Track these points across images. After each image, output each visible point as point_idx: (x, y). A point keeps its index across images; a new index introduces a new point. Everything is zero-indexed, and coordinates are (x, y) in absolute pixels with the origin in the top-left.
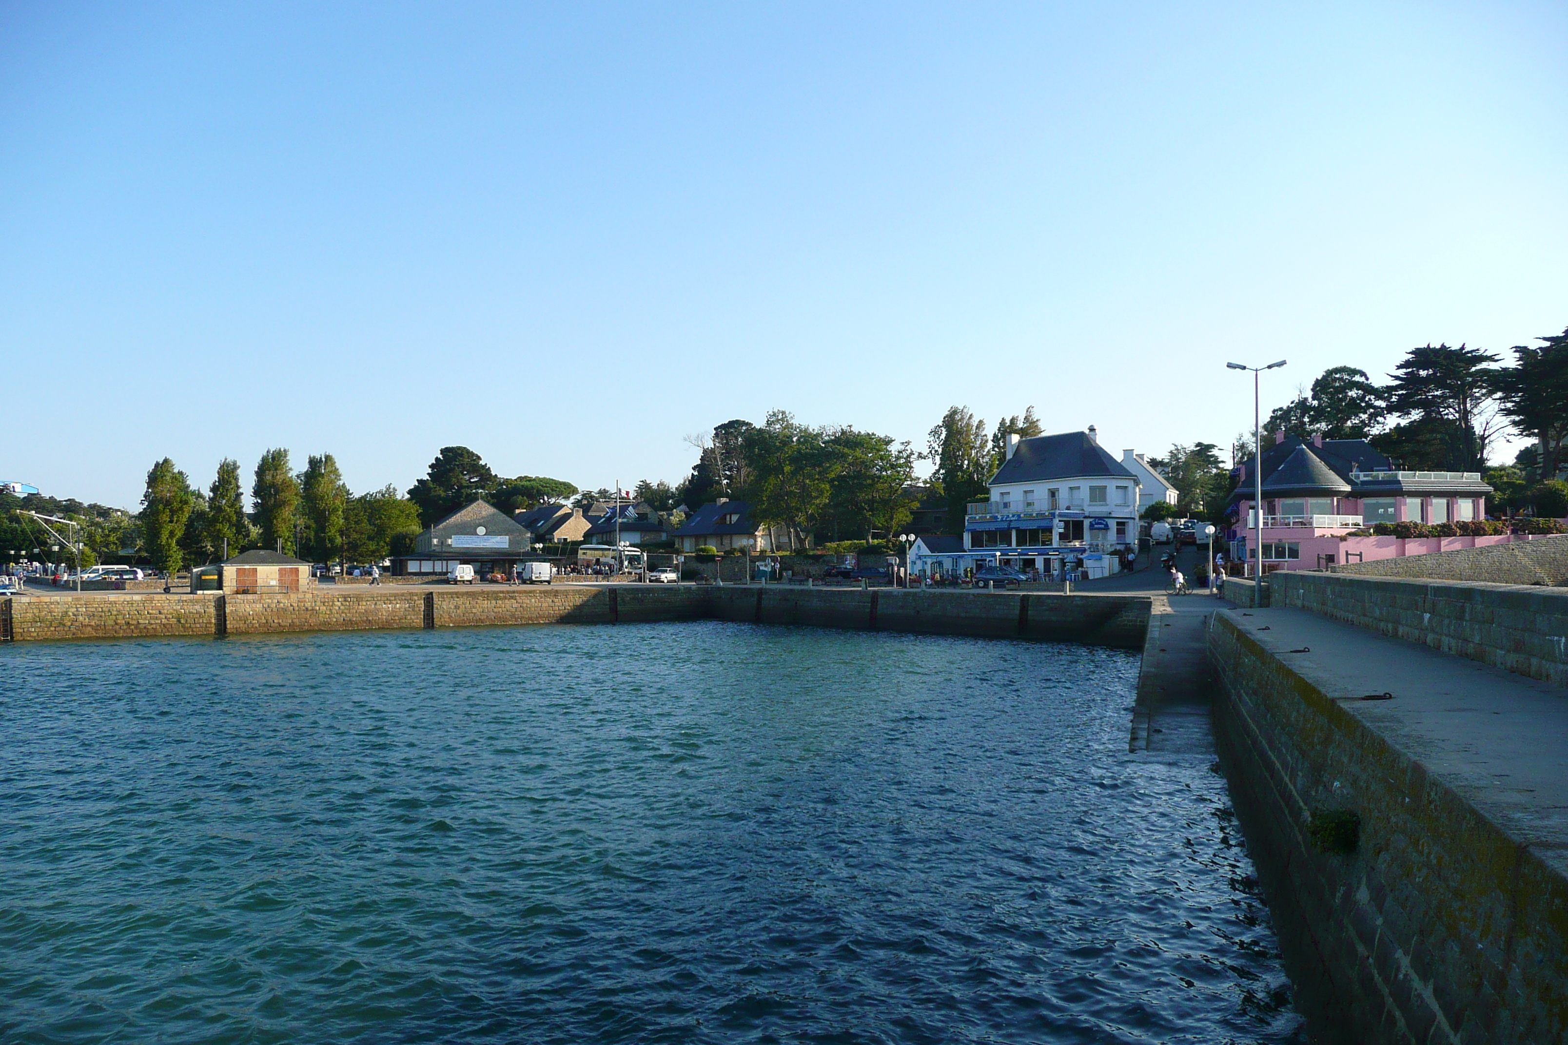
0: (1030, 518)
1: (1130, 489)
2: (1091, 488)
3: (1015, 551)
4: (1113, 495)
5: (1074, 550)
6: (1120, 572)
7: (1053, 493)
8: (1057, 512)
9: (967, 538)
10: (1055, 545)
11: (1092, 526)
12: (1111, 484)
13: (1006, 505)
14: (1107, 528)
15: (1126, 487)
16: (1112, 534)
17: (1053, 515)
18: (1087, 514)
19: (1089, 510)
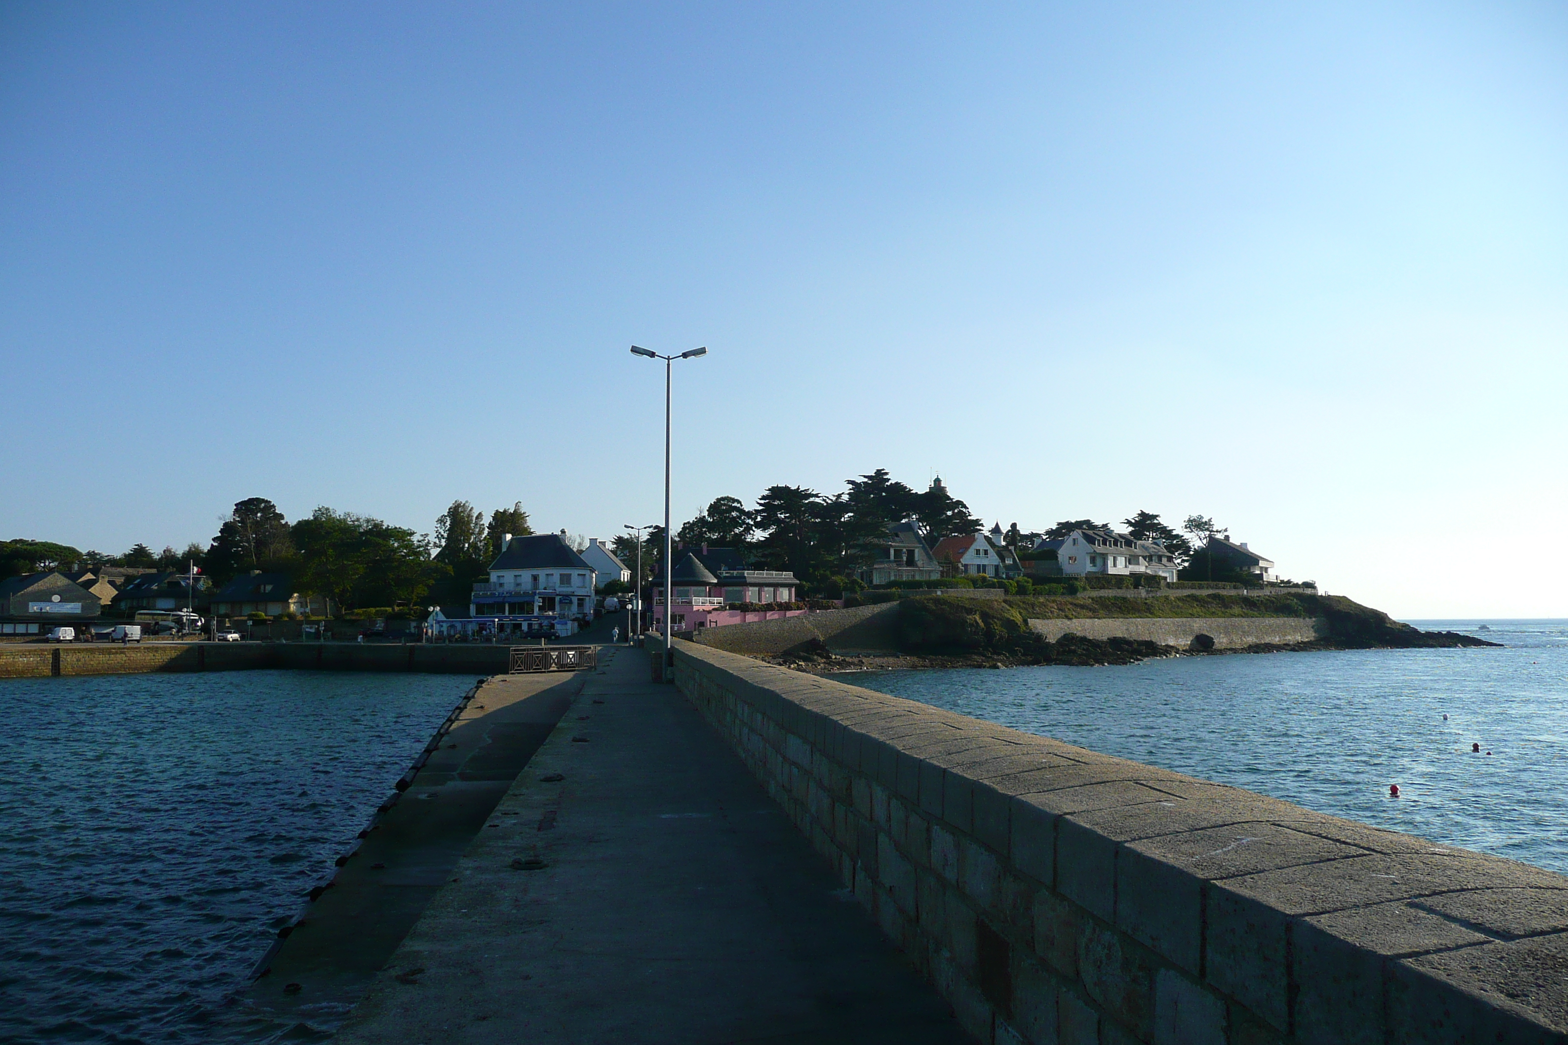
0: (518, 594)
1: (587, 576)
2: (561, 575)
3: (508, 617)
4: (575, 580)
5: (548, 617)
6: (579, 632)
7: (535, 578)
8: (537, 591)
9: (473, 609)
10: (535, 614)
11: (561, 602)
12: (574, 573)
13: (501, 585)
14: (571, 602)
15: (584, 575)
16: (575, 608)
17: (535, 594)
18: (558, 593)
19: (559, 590)
